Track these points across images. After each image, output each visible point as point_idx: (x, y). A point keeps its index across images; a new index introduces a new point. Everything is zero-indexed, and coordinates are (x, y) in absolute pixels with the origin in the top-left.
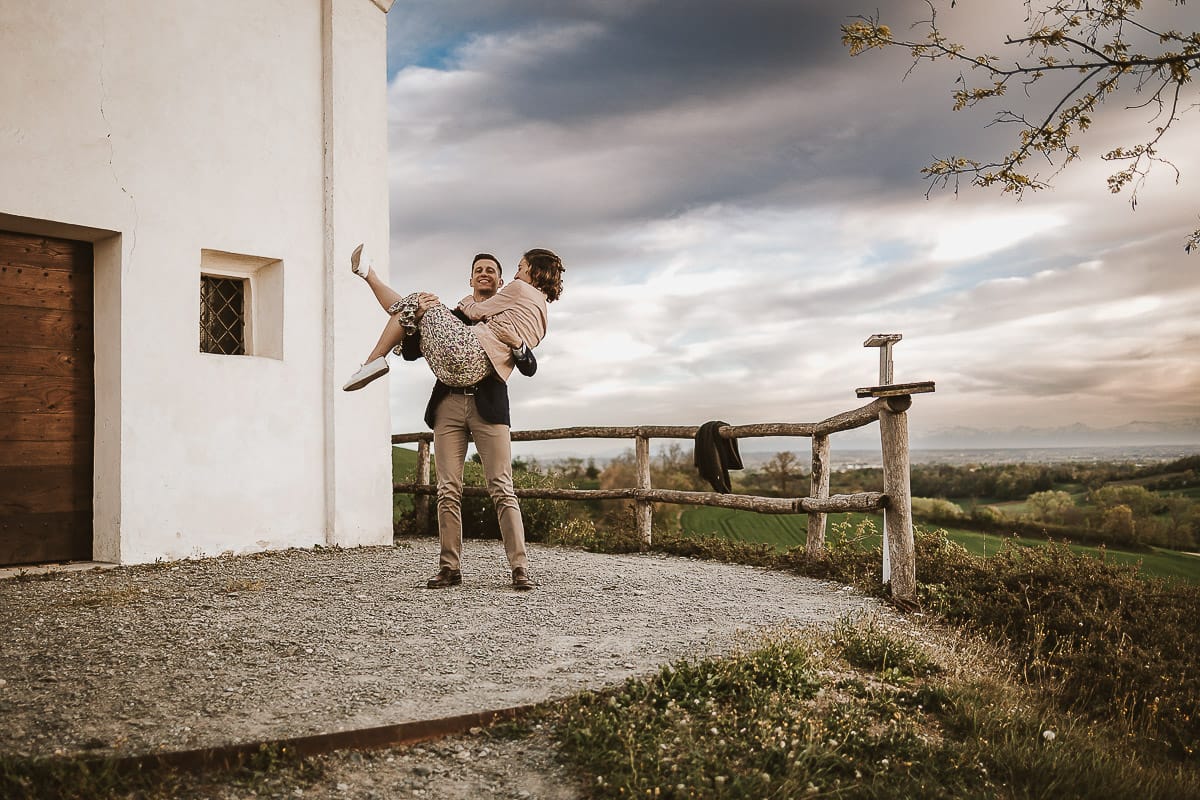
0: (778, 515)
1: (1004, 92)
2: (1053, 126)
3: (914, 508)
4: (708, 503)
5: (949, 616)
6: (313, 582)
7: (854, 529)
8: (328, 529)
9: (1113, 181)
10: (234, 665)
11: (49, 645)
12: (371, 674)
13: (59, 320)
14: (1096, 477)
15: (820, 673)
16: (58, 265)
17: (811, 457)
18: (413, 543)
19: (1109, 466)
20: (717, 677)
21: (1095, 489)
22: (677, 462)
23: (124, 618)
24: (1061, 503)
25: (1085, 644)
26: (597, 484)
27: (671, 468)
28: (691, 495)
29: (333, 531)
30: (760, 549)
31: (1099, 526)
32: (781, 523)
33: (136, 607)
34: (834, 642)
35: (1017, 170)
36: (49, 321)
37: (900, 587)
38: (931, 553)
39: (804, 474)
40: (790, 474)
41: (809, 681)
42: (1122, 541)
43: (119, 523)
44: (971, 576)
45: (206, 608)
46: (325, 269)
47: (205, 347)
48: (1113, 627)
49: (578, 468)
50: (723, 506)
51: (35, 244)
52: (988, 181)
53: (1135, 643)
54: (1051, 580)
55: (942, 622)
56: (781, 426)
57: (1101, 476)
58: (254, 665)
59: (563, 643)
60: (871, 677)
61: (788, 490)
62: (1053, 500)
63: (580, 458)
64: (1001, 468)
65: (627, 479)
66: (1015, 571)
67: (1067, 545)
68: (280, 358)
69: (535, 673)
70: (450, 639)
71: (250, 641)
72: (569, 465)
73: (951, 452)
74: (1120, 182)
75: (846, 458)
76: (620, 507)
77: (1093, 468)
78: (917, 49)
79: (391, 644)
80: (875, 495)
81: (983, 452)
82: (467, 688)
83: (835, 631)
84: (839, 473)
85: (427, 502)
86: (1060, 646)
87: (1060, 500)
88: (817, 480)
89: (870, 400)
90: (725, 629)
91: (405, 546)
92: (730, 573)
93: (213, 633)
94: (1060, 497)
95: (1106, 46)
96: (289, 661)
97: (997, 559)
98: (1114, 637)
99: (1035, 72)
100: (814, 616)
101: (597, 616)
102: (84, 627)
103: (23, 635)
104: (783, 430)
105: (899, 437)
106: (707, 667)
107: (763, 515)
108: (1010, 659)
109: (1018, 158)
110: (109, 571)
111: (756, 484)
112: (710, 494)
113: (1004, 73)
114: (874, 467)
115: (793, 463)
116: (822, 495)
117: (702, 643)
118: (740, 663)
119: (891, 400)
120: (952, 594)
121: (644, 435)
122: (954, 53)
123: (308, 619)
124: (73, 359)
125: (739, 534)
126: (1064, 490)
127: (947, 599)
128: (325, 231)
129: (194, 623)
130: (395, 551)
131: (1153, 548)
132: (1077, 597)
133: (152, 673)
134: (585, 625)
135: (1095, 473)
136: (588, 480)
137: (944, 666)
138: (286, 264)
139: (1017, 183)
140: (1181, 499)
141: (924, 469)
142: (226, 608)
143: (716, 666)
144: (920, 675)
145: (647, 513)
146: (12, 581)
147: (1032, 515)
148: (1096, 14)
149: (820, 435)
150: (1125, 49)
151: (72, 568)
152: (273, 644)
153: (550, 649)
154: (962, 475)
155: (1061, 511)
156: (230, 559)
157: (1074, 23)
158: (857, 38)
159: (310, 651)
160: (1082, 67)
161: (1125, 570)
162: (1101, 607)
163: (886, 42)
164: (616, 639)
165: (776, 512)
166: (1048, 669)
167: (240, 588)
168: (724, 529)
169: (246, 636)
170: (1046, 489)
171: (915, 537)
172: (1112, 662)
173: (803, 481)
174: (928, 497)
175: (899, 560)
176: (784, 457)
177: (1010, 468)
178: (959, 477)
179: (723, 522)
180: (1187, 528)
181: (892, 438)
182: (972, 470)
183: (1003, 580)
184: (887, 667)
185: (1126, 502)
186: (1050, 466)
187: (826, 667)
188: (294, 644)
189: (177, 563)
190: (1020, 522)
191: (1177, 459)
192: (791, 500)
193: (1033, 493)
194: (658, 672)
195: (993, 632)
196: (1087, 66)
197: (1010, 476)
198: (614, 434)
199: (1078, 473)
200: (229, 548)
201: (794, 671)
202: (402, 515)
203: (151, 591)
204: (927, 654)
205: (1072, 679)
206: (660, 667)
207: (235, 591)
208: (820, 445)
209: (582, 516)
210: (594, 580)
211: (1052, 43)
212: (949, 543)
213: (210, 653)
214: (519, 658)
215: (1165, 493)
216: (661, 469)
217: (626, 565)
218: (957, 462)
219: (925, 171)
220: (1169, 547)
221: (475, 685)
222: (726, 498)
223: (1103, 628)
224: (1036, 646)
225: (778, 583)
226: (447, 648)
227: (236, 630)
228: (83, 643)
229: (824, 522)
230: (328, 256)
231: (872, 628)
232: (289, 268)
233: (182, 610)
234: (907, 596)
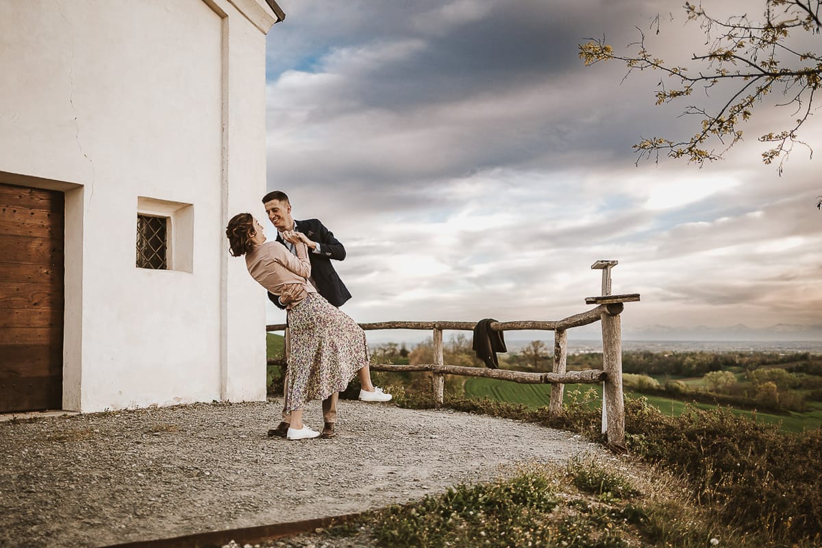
0: (532, 385)
1: (692, 93)
2: (725, 117)
3: (624, 381)
4: (482, 376)
5: (647, 457)
6: (211, 426)
7: (583, 394)
8: (222, 390)
9: (767, 156)
10: (156, 482)
11: (31, 468)
12: (249, 490)
13: (41, 245)
14: (751, 362)
15: (557, 495)
16: (40, 207)
17: (554, 345)
19: (761, 354)
20: (485, 496)
21: (751, 370)
22: (462, 346)
23: (82, 449)
24: (728, 379)
25: (741, 478)
26: (407, 361)
27: (458, 351)
28: (471, 370)
29: (226, 391)
30: (518, 408)
31: (753, 396)
32: (533, 389)
33: (90, 442)
34: (567, 473)
35: (699, 147)
36: (34, 245)
37: (613, 436)
38: (636, 413)
39: (550, 356)
40: (540, 356)
41: (549, 500)
42: (769, 407)
43: (80, 384)
44: (663, 429)
45: (138, 443)
46: (222, 211)
47: (140, 264)
48: (761, 467)
49: (394, 350)
50: (493, 377)
51: (25, 193)
52: (679, 154)
53: (775, 479)
54: (719, 433)
55: (642, 461)
56: (534, 323)
57: (755, 362)
58: (170, 483)
59: (380, 471)
60: (592, 499)
61: (539, 367)
62: (722, 378)
63: (395, 342)
64: (686, 354)
65: (428, 358)
66: (693, 426)
67: (730, 408)
68: (192, 273)
69: (361, 491)
70: (303, 467)
71: (167, 466)
72: (389, 347)
74: (771, 157)
76: (423, 377)
77: (750, 356)
78: (631, 62)
79: (263, 470)
80: (597, 372)
81: (673, 343)
82: (314, 500)
83: (568, 466)
84: (574, 355)
86: (723, 479)
87: (727, 377)
88: (558, 361)
89: (595, 306)
90: (492, 463)
91: (274, 402)
92: (497, 424)
93: (142, 461)
94: (727, 375)
95: (764, 62)
96: (194, 480)
97: (681, 418)
98: (761, 474)
99: (713, 80)
100: (553, 455)
101: (405, 452)
102: (55, 455)
103: (14, 461)
104: (535, 326)
105: (615, 333)
106: (479, 489)
107: (521, 384)
108: (689, 487)
109: (700, 139)
110: (73, 417)
111: (517, 362)
112: (484, 369)
114: (598, 352)
115: (542, 348)
116: (561, 372)
117: (476, 473)
118: (502, 487)
119: (609, 306)
120: (649, 442)
121: (439, 327)
122: (657, 65)
123: (207, 452)
124: (50, 272)
125: (504, 396)
126: (729, 371)
127: (646, 445)
128: (222, 185)
129: (130, 454)
130: (267, 405)
131: (792, 412)
132: (736, 446)
133: (100, 488)
134: (396, 458)
135: (751, 359)
136: (401, 358)
137: (643, 491)
138: (196, 207)
139: (699, 156)
141: (633, 354)
142: (152, 443)
143: (485, 489)
144: (627, 497)
145: (440, 381)
146: (8, 423)
147: (708, 388)
148: (756, 40)
149: (560, 330)
150: (776, 65)
151: (48, 415)
152: (182, 469)
153: (372, 475)
154: (659, 359)
155: (728, 385)
156: (155, 409)
157: (740, 46)
158: (590, 54)
159: (208, 473)
160: (745, 76)
161: (770, 428)
162: (752, 453)
163: (609, 57)
164: (417, 469)
165: (530, 382)
166: (715, 496)
167: (162, 430)
168: (494, 393)
169: (165, 463)
170: (717, 371)
171: (625, 402)
172: (759, 491)
173: (549, 361)
174: (635, 374)
175: (613, 417)
176: (536, 344)
177: (692, 355)
178: (657, 360)
179: (493, 388)
181: (610, 332)
182: (666, 355)
183: (685, 433)
184: (603, 491)
185: (773, 380)
186: (720, 354)
187: (561, 490)
188: (197, 468)
189: (120, 412)
190: (699, 392)
192: (539, 374)
193: (708, 372)
194: (445, 492)
195: (678, 469)
196: (749, 76)
198: (418, 326)
199: (740, 359)
200: (155, 402)
201: (539, 493)
202: (273, 381)
203: (101, 431)
204: (631, 483)
205: (731, 503)
206: (446, 489)
207: (158, 431)
208: (560, 336)
209: (396, 383)
210: (404, 427)
211: (724, 59)
212: (648, 406)
213: (140, 474)
214: (350, 480)
215: (801, 374)
216: (451, 351)
217: (426, 417)
218: (656, 350)
219: (635, 147)
221: (320, 499)
222: (495, 372)
223: (753, 468)
224: (707, 479)
225: (530, 431)
226: (301, 473)
227: (158, 459)
228: (54, 466)
229: (562, 390)
230: (224, 202)
231: (593, 464)
232: (197, 210)
233: (122, 444)
234: (619, 442)
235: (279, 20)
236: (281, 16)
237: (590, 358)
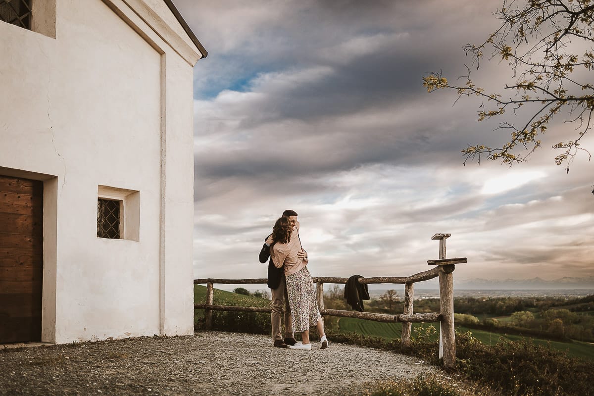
0: (389, 323)
1: (504, 113)
2: (528, 130)
3: (455, 319)
4: (352, 317)
5: (472, 375)
6: (152, 355)
7: (425, 330)
8: (161, 326)
9: (558, 159)
11: (17, 385)
13: (26, 220)
14: (545, 305)
16: (25, 193)
18: (204, 334)
19: (552, 299)
21: (545, 311)
22: (337, 294)
23: (56, 372)
24: (528, 317)
25: (539, 391)
27: (334, 297)
28: (344, 312)
29: (164, 327)
30: (378, 340)
31: (547, 329)
32: (389, 326)
33: (62, 366)
34: (414, 388)
35: (510, 152)
36: (21, 220)
37: (448, 361)
38: (464, 343)
39: (401, 301)
40: (394, 301)
42: (558, 336)
43: (55, 323)
44: (483, 355)
46: (161, 195)
47: (100, 235)
48: (554, 383)
50: (360, 318)
51: (14, 182)
52: (495, 157)
53: (564, 391)
54: (523, 358)
55: (468, 378)
56: (390, 278)
57: (547, 305)
59: (278, 387)
61: (393, 310)
62: (524, 316)
64: (499, 299)
66: (505, 353)
67: (532, 339)
68: (138, 241)
70: (221, 385)
71: (119, 384)
73: (474, 291)
74: (561, 160)
75: (421, 293)
77: (544, 300)
78: (460, 90)
79: (191, 387)
80: (436, 314)
83: (415, 383)
84: (418, 300)
85: (211, 314)
86: (527, 391)
88: (407, 306)
89: (434, 266)
90: (360, 381)
91: (200, 336)
92: (363, 352)
93: (101, 380)
94: (527, 314)
95: (555, 91)
96: (139, 395)
97: (496, 347)
98: (554, 388)
99: (520, 103)
100: (404, 375)
101: (296, 374)
102: (35, 376)
103: (4, 380)
104: (391, 280)
105: (449, 286)
107: (380, 322)
109: (510, 146)
110: (49, 347)
111: (377, 306)
112: (353, 312)
113: (504, 103)
114: (436, 298)
115: (395, 296)
116: (410, 313)
117: (348, 388)
119: (445, 267)
120: (473, 364)
121: (321, 281)
122: (479, 93)
123: (149, 373)
124: (32, 240)
125: (368, 331)
126: (529, 311)
127: (471, 367)
128: (161, 177)
129: (92, 375)
130: (194, 338)
131: (574, 340)
132: (536, 367)
134: (289, 378)
135: (545, 302)
138: (141, 193)
139: (509, 159)
140: (587, 316)
141: (461, 299)
142: (108, 367)
147: (514, 323)
148: (550, 74)
149: (409, 283)
150: (565, 92)
151: (30, 345)
152: (131, 386)
153: (271, 391)
154: (479, 302)
155: (528, 321)
156: (111, 341)
157: (539, 79)
158: (431, 84)
159: (150, 390)
160: (543, 101)
161: (560, 354)
162: (548, 372)
163: (445, 86)
164: (305, 386)
165: (386, 321)
167: (116, 357)
168: (361, 329)
169: (118, 382)
170: (520, 311)
171: (456, 335)
173: (400, 305)
174: (462, 313)
175: (447, 347)
176: (391, 292)
177: (503, 299)
178: (477, 303)
179: (360, 326)
180: (590, 330)
181: (445, 286)
182: (484, 300)
183: (499, 358)
185: (560, 317)
186: (523, 299)
188: (142, 386)
189: (84, 343)
190: (507, 326)
191: (585, 296)
192: (394, 316)
193: (514, 312)
195: (494, 384)
196: (545, 101)
197: (503, 304)
199: (537, 302)
200: (111, 336)
202: (198, 320)
203: (70, 358)
207: (113, 358)
208: (409, 288)
211: (528, 89)
212: (472, 339)
213: (99, 391)
215: (580, 313)
216: (329, 298)
219: (463, 151)
220: (581, 340)
222: (362, 314)
223: (548, 383)
224: (515, 392)
225: (386, 357)
226: (220, 390)
227: (113, 379)
228: (34, 384)
229: (410, 327)
230: (162, 189)
231: (433, 382)
232: (143, 195)
233: (86, 368)
234: (451, 365)
235: (203, 57)
236: (204, 54)
237: (430, 302)
